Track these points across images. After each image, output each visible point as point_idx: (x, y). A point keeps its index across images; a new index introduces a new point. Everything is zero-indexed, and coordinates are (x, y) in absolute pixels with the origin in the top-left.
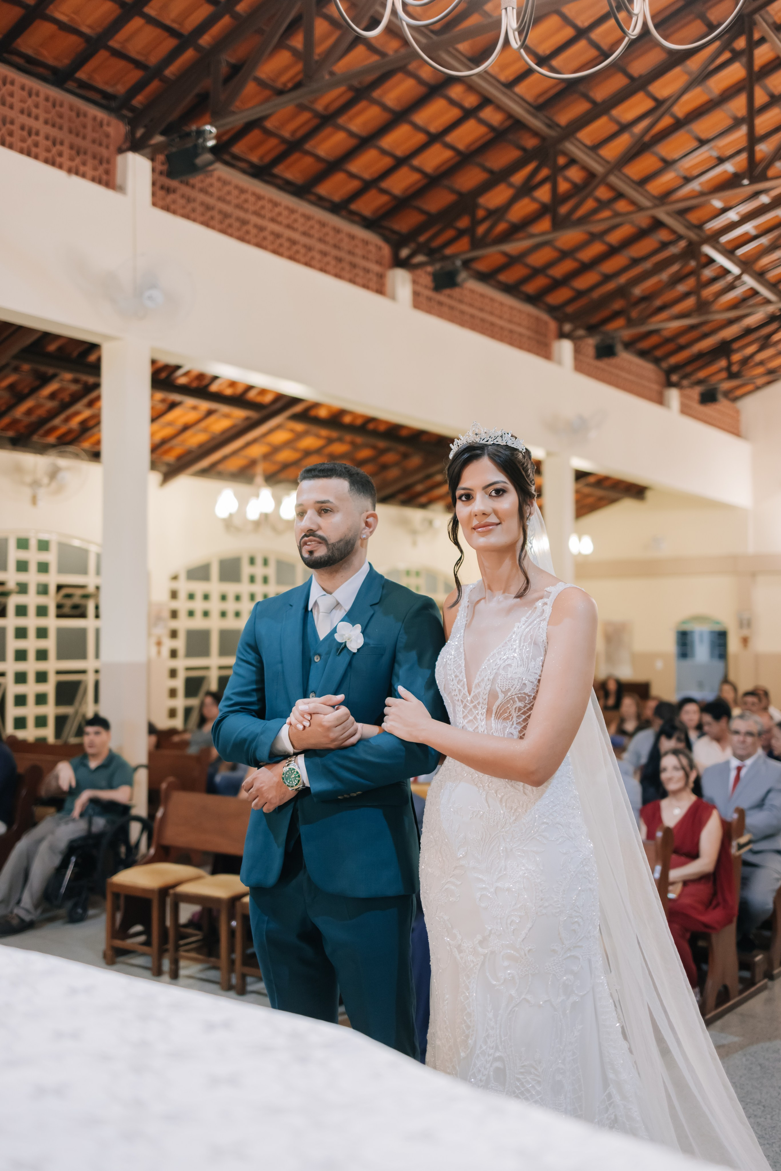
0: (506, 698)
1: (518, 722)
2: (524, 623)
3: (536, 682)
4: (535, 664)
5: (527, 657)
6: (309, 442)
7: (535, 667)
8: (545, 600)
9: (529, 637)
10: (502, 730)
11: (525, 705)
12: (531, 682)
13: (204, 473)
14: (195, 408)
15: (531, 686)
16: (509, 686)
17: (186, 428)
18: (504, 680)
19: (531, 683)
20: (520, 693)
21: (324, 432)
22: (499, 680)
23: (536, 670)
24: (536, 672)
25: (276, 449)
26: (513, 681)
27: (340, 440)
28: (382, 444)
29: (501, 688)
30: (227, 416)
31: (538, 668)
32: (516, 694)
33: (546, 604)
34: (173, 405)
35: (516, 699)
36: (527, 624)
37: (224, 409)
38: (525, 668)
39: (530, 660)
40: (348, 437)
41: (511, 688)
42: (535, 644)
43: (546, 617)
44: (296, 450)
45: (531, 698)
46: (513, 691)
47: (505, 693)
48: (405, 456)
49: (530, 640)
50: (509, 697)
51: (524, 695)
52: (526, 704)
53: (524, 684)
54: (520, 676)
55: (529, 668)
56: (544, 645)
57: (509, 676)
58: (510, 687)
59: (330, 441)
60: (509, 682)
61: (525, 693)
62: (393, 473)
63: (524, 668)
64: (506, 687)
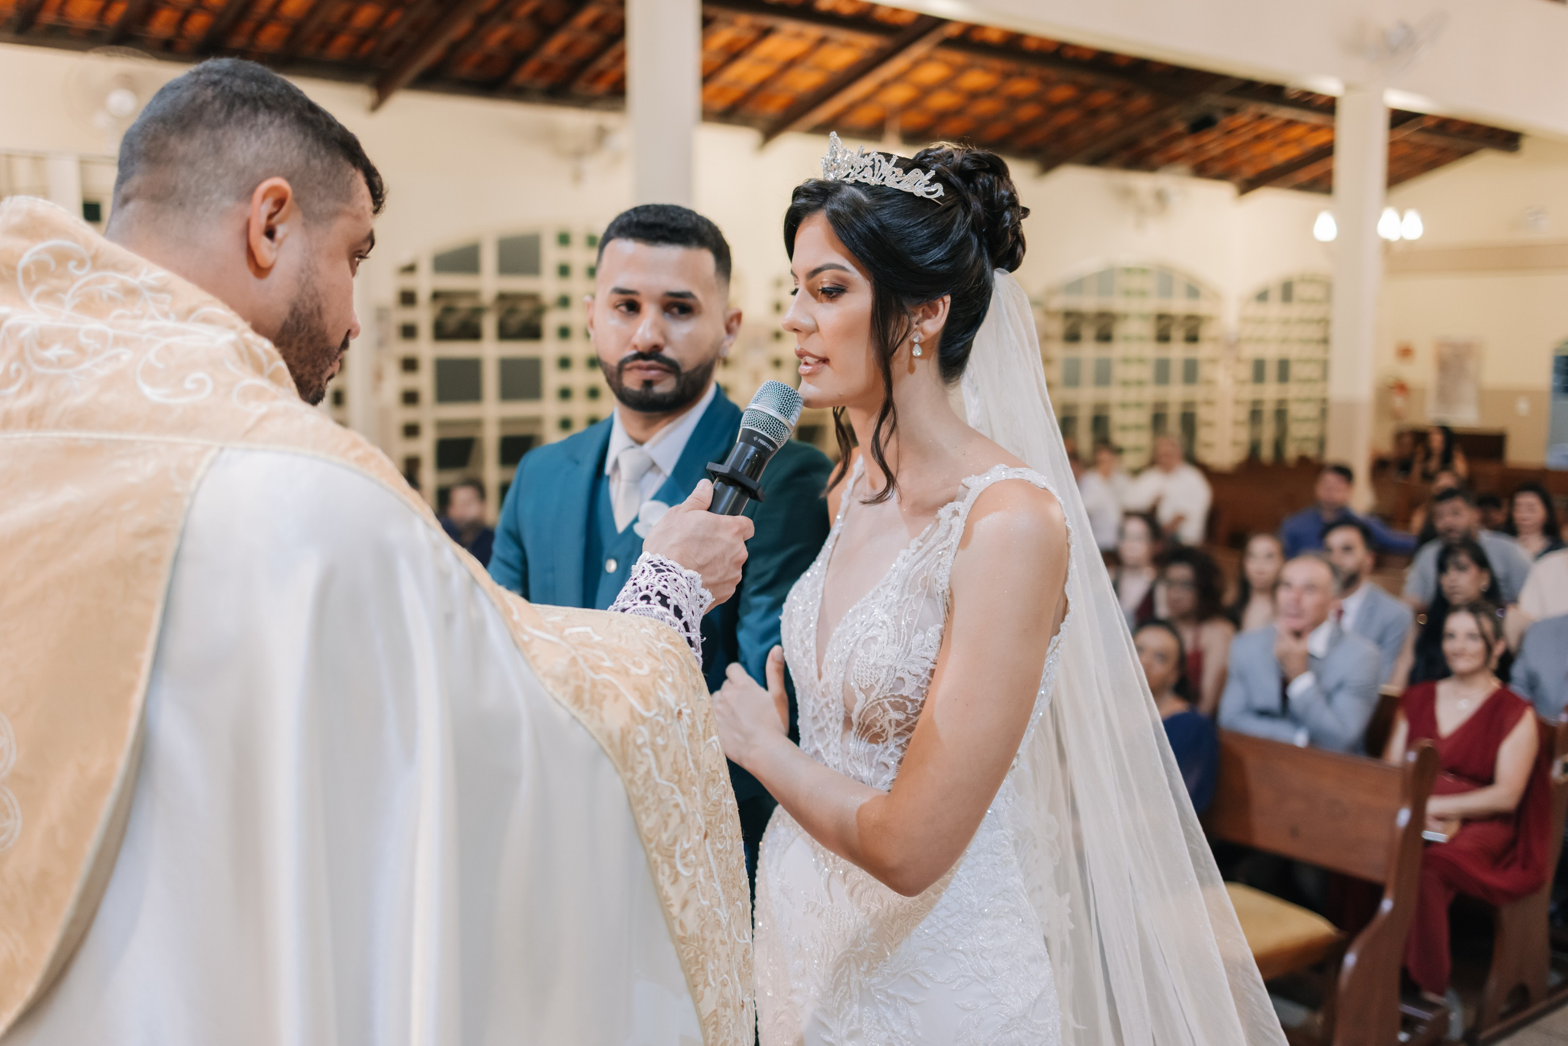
0: (868, 702)
1: (898, 744)
2: (914, 551)
3: (925, 676)
4: (925, 639)
5: (908, 625)
6: (976, 79)
7: (923, 644)
8: (956, 505)
9: (919, 583)
10: (866, 757)
11: (907, 717)
12: (914, 675)
13: (822, 129)
14: (799, 36)
15: (914, 683)
16: (872, 680)
17: (791, 64)
18: (863, 667)
19: (915, 678)
20: (893, 696)
21: (997, 64)
22: (855, 667)
23: (926, 650)
24: (926, 654)
25: (926, 91)
26: (877, 672)
27: (1022, 75)
28: (1087, 78)
29: (860, 682)
30: (848, 45)
31: (930, 647)
32: (885, 697)
33: (956, 513)
34: (766, 33)
35: (887, 706)
36: (918, 555)
37: (841, 35)
38: (902, 646)
39: (913, 631)
40: (1033, 69)
41: (875, 685)
42: (930, 596)
43: (952, 542)
44: (955, 90)
45: (916, 704)
46: (878, 691)
47: (867, 691)
48: (1126, 95)
49: (920, 590)
50: (874, 701)
51: (901, 701)
52: (909, 716)
53: (902, 679)
54: (891, 663)
55: (909, 647)
56: (945, 602)
57: (871, 661)
58: (874, 683)
59: (1007, 76)
60: (871, 673)
61: (901, 696)
62: (1109, 121)
63: (899, 648)
64: (866, 681)
